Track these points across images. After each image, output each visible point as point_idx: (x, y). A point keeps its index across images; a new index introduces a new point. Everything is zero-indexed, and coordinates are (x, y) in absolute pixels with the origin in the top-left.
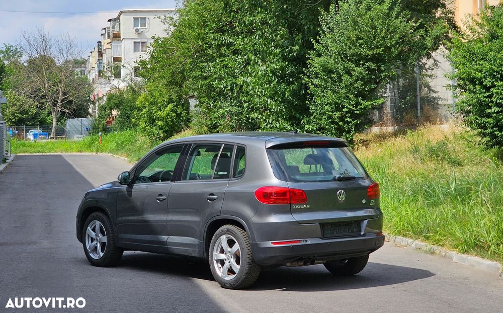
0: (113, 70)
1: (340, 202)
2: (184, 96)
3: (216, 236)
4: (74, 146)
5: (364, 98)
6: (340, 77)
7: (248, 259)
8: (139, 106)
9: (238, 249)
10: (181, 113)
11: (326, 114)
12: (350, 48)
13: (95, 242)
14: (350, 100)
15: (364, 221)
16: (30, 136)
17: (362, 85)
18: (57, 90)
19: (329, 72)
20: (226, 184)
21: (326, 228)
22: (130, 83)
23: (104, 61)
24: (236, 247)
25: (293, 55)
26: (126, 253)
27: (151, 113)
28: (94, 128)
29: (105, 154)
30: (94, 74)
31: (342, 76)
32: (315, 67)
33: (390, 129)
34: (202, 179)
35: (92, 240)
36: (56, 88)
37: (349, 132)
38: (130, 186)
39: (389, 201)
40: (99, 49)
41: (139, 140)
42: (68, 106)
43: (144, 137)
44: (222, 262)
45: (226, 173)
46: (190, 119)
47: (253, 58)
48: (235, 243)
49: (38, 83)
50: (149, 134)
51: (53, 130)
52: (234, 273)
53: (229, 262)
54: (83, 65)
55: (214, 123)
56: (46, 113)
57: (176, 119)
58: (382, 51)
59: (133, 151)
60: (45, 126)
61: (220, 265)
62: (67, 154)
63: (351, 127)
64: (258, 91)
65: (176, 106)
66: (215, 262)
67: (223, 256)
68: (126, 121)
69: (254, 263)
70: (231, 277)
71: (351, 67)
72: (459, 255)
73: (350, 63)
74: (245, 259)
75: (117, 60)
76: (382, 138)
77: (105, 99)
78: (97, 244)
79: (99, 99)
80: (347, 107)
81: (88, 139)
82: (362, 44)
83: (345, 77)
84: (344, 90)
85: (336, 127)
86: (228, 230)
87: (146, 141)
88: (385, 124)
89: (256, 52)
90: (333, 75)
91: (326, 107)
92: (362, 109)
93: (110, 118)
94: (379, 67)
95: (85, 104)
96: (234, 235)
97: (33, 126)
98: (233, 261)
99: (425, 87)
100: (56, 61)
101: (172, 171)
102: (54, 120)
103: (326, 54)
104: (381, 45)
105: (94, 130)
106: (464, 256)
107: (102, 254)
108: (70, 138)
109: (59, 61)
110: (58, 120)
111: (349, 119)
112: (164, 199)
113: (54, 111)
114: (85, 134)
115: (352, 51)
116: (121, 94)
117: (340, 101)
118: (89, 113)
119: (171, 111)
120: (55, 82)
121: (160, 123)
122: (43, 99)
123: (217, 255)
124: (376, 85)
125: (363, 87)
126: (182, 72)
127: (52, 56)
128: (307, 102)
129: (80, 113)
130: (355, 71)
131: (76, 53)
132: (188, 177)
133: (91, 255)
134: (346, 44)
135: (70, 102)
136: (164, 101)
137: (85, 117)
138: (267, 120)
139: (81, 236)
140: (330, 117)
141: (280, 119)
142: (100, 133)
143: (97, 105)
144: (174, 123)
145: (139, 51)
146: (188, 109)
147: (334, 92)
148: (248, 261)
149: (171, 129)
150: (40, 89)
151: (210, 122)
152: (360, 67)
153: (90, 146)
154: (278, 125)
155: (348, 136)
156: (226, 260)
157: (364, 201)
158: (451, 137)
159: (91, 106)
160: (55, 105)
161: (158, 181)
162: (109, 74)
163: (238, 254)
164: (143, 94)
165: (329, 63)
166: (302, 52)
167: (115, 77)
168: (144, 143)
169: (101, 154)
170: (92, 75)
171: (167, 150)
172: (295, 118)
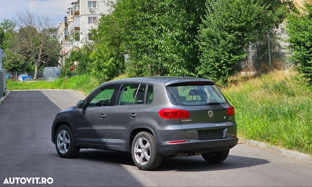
0: (74, 36)
1: (210, 118)
2: (121, 53)
3: (136, 138)
4: (49, 85)
5: (234, 54)
6: (218, 40)
7: (155, 152)
8: (91, 59)
9: (149, 146)
10: (119, 64)
11: (210, 64)
12: (225, 23)
13: (63, 143)
14: (225, 55)
15: (225, 129)
16: (20, 78)
17: (233, 46)
18: (38, 48)
19: (212, 37)
20: (142, 107)
21: (202, 133)
22: (86, 44)
23: (68, 30)
24: (148, 145)
25: (190, 26)
26: (81, 150)
27: (100, 64)
28: (62, 73)
29: (69, 90)
30: (62, 38)
31: (220, 40)
32: (203, 35)
33: (252, 73)
34: (128, 104)
35: (61, 142)
36: (38, 47)
37: (225, 75)
38: (84, 109)
39: (246, 118)
40: (65, 22)
41: (91, 81)
42: (45, 59)
43: (95, 79)
44: (139, 154)
45: (142, 101)
46: (125, 68)
47: (164, 28)
48: (147, 142)
49: (26, 44)
50: (98, 77)
51: (35, 75)
52: (146, 161)
53: (144, 154)
54: (55, 32)
55: (140, 70)
56: (31, 63)
57: (115, 67)
58: (245, 24)
59: (87, 88)
60: (30, 72)
61: (138, 156)
62: (44, 90)
63: (226, 72)
64: (168, 49)
65: (116, 59)
66: (135, 154)
67: (140, 151)
68: (83, 69)
69: (158, 154)
70: (145, 163)
71: (225, 34)
72: (287, 150)
73: (225, 32)
74: (153, 152)
75: (77, 29)
76: (246, 79)
77: (69, 54)
78: (64, 144)
79: (66, 54)
80: (223, 60)
81: (58, 80)
82: (232, 20)
83: (222, 41)
84: (221, 49)
85: (216, 72)
86: (143, 135)
87: (96, 82)
88: (249, 70)
89: (166, 25)
90: (214, 40)
91: (210, 60)
92: (233, 61)
93: (73, 66)
94: (243, 34)
95: (56, 57)
96: (146, 138)
97: (22, 72)
98: (146, 153)
99: (277, 46)
100: (38, 30)
101: (109, 100)
102: (36, 68)
103: (210, 26)
104: (244, 21)
105: (62, 74)
106: (289, 151)
107: (67, 151)
108: (46, 80)
109: (39, 30)
110: (39, 68)
111: (224, 67)
112: (104, 117)
113: (36, 62)
114: (56, 77)
115: (226, 24)
116: (80, 51)
117: (219, 56)
118: (59, 64)
119: (113, 62)
120: (37, 43)
121: (105, 70)
122: (29, 54)
123: (136, 150)
124: (241, 46)
125: (233, 47)
126: (119, 37)
127: (35, 27)
128: (198, 56)
129: (53, 63)
130: (228, 37)
131: (51, 25)
132: (119, 103)
133: (60, 151)
134: (222, 20)
135: (47, 56)
136: (108, 55)
137: (57, 66)
138: (174, 68)
139: (54, 140)
140: (212, 66)
141: (181, 67)
142: (66, 77)
143: (64, 58)
144: (114, 70)
145: (91, 23)
146: (123, 61)
147: (215, 50)
148: (155, 153)
149: (113, 74)
150: (27, 48)
151: (137, 70)
152: (231, 34)
153: (59, 85)
154: (180, 71)
155: (224, 77)
156: (142, 153)
157: (225, 117)
158: (289, 78)
159: (60, 59)
160: (37, 58)
161: (101, 106)
162: (72, 38)
163: (149, 149)
164: (94, 51)
165: (211, 32)
166: (195, 25)
167: (76, 40)
168: (94, 83)
169: (67, 90)
170: (61, 39)
171: (107, 87)
172: (191, 66)
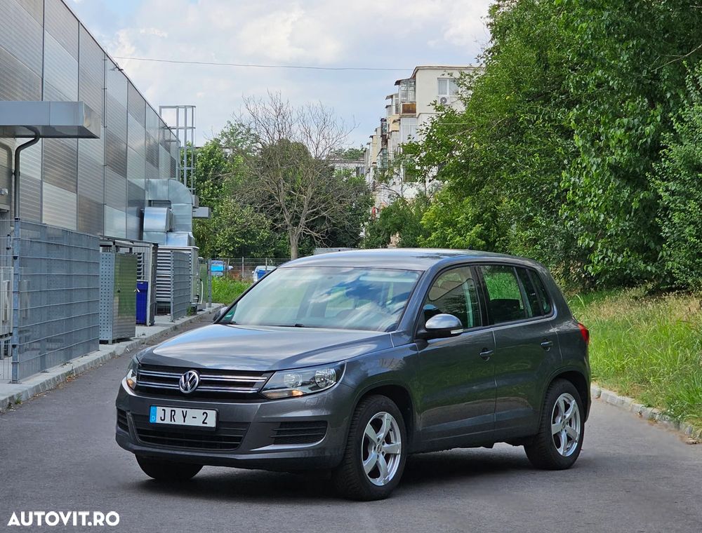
8: (425, 227)
18: (299, 198)
23: (389, 152)
36: (298, 194)
40: (382, 132)
42: (317, 226)
49: (269, 186)
54: (360, 158)
91: (688, 229)
102: (294, 250)
113: (293, 233)
116: (406, 207)
128: (657, 219)
135: (321, 220)
150: (270, 196)
160: (295, 223)
164: (433, 207)
172: (647, 249)
